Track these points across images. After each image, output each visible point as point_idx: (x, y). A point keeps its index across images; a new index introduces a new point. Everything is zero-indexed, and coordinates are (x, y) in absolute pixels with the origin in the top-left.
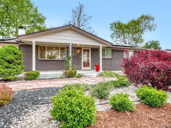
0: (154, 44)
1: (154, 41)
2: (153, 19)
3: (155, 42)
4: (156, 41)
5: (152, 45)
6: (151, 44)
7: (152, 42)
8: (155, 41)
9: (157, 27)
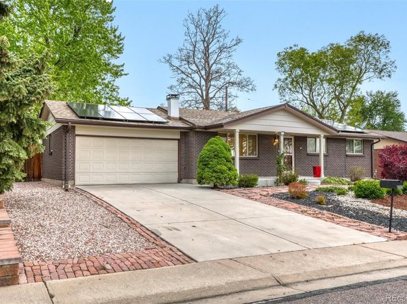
0: (384, 102)
1: (382, 93)
2: (386, 45)
3: (385, 95)
4: (388, 95)
5: (377, 106)
6: (375, 101)
7: (377, 96)
8: (387, 92)
9: (396, 67)
